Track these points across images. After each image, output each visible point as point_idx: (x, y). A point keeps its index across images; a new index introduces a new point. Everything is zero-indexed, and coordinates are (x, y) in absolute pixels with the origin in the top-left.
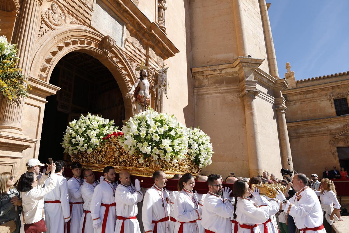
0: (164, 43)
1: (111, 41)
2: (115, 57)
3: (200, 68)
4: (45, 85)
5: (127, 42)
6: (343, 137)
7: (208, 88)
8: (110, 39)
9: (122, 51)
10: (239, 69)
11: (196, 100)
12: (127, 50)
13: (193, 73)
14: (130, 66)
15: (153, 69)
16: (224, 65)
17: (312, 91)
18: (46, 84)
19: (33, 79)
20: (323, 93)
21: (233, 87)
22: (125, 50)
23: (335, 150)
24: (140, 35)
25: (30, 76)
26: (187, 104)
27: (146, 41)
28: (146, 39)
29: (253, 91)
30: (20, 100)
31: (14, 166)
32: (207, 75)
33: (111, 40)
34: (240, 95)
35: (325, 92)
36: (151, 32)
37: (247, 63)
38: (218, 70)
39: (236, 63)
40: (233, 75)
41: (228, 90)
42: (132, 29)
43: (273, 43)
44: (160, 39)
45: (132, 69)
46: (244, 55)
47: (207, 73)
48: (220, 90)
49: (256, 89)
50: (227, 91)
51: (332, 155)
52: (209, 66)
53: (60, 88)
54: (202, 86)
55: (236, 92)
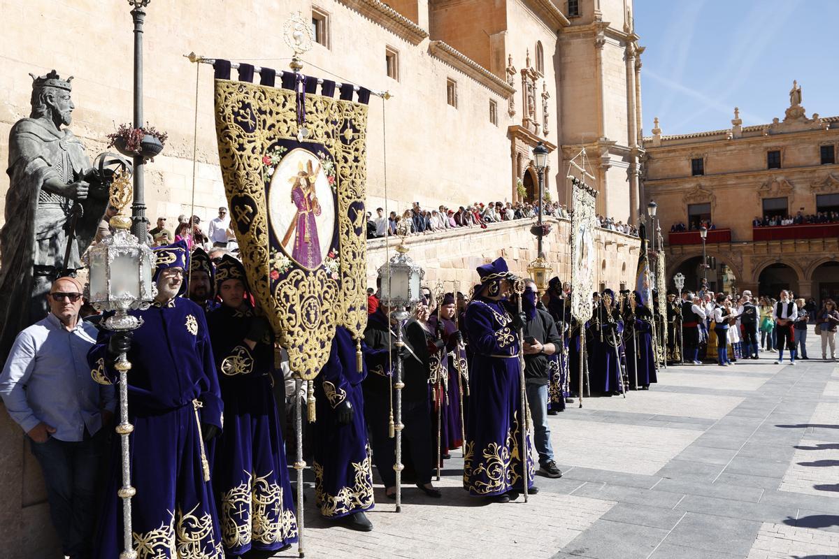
3: (568, 145)
6: (693, 195)
10: (598, 147)
11: (564, 169)
13: (563, 149)
16: (586, 144)
17: (674, 151)
20: (684, 153)
21: (594, 161)
23: (686, 207)
26: (557, 172)
29: (607, 165)
32: (573, 150)
34: (598, 167)
35: (685, 152)
39: (596, 143)
40: (594, 151)
41: (590, 163)
46: (602, 136)
50: (588, 163)
51: (682, 212)
52: (575, 144)
54: (569, 158)
55: (595, 165)
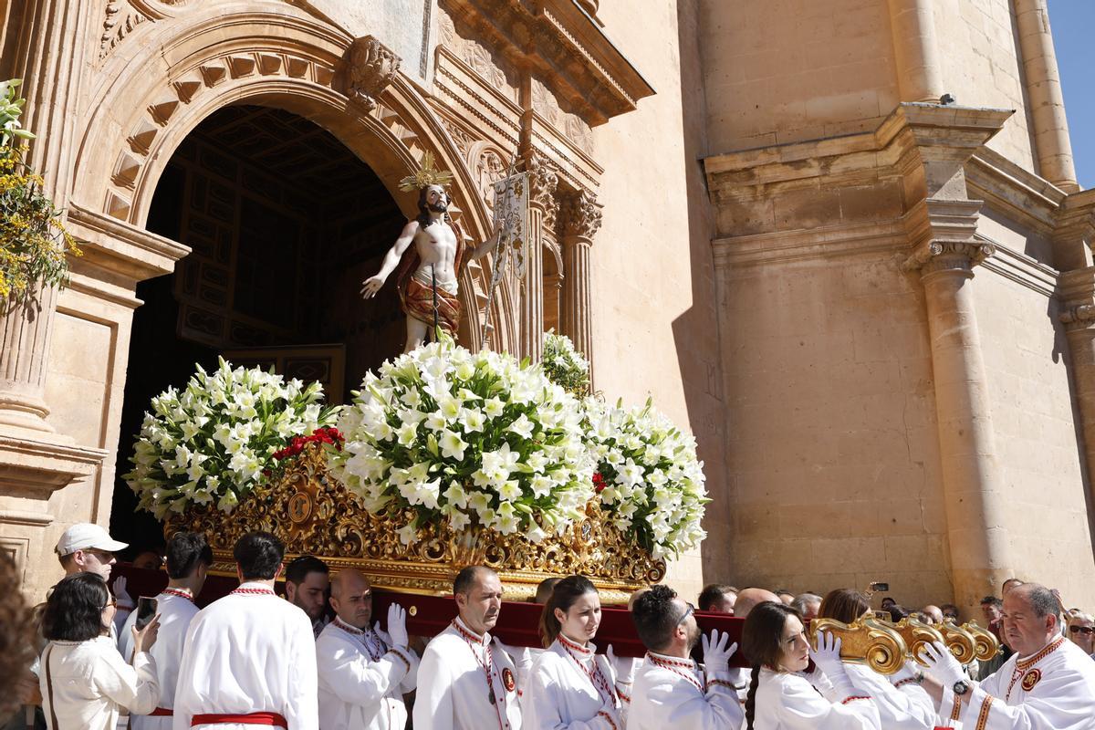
0: (591, 59)
1: (382, 57)
2: (399, 122)
3: (739, 157)
4: (129, 236)
5: (443, 61)
7: (772, 239)
8: (377, 48)
9: (425, 95)
10: (904, 154)
11: (722, 287)
12: (445, 90)
13: (710, 179)
14: (460, 154)
15: (550, 165)
16: (836, 141)
18: (133, 233)
19: (85, 214)
21: (876, 232)
22: (437, 93)
24: (496, 31)
25: (75, 203)
26: (690, 304)
27: (520, 53)
28: (518, 46)
29: (964, 244)
30: (37, 296)
31: (21, 553)
32: (767, 185)
33: (379, 54)
34: (908, 262)
36: (539, 17)
37: (936, 130)
38: (815, 164)
39: (888, 130)
40: (875, 180)
41: (857, 245)
42: (462, 8)
43: (1049, 41)
44: (576, 44)
45: (467, 167)
46: (924, 94)
47: (769, 174)
48: (821, 245)
49: (975, 238)
50: (850, 246)
52: (777, 146)
53: (190, 249)
54: (746, 228)
55: (889, 249)
